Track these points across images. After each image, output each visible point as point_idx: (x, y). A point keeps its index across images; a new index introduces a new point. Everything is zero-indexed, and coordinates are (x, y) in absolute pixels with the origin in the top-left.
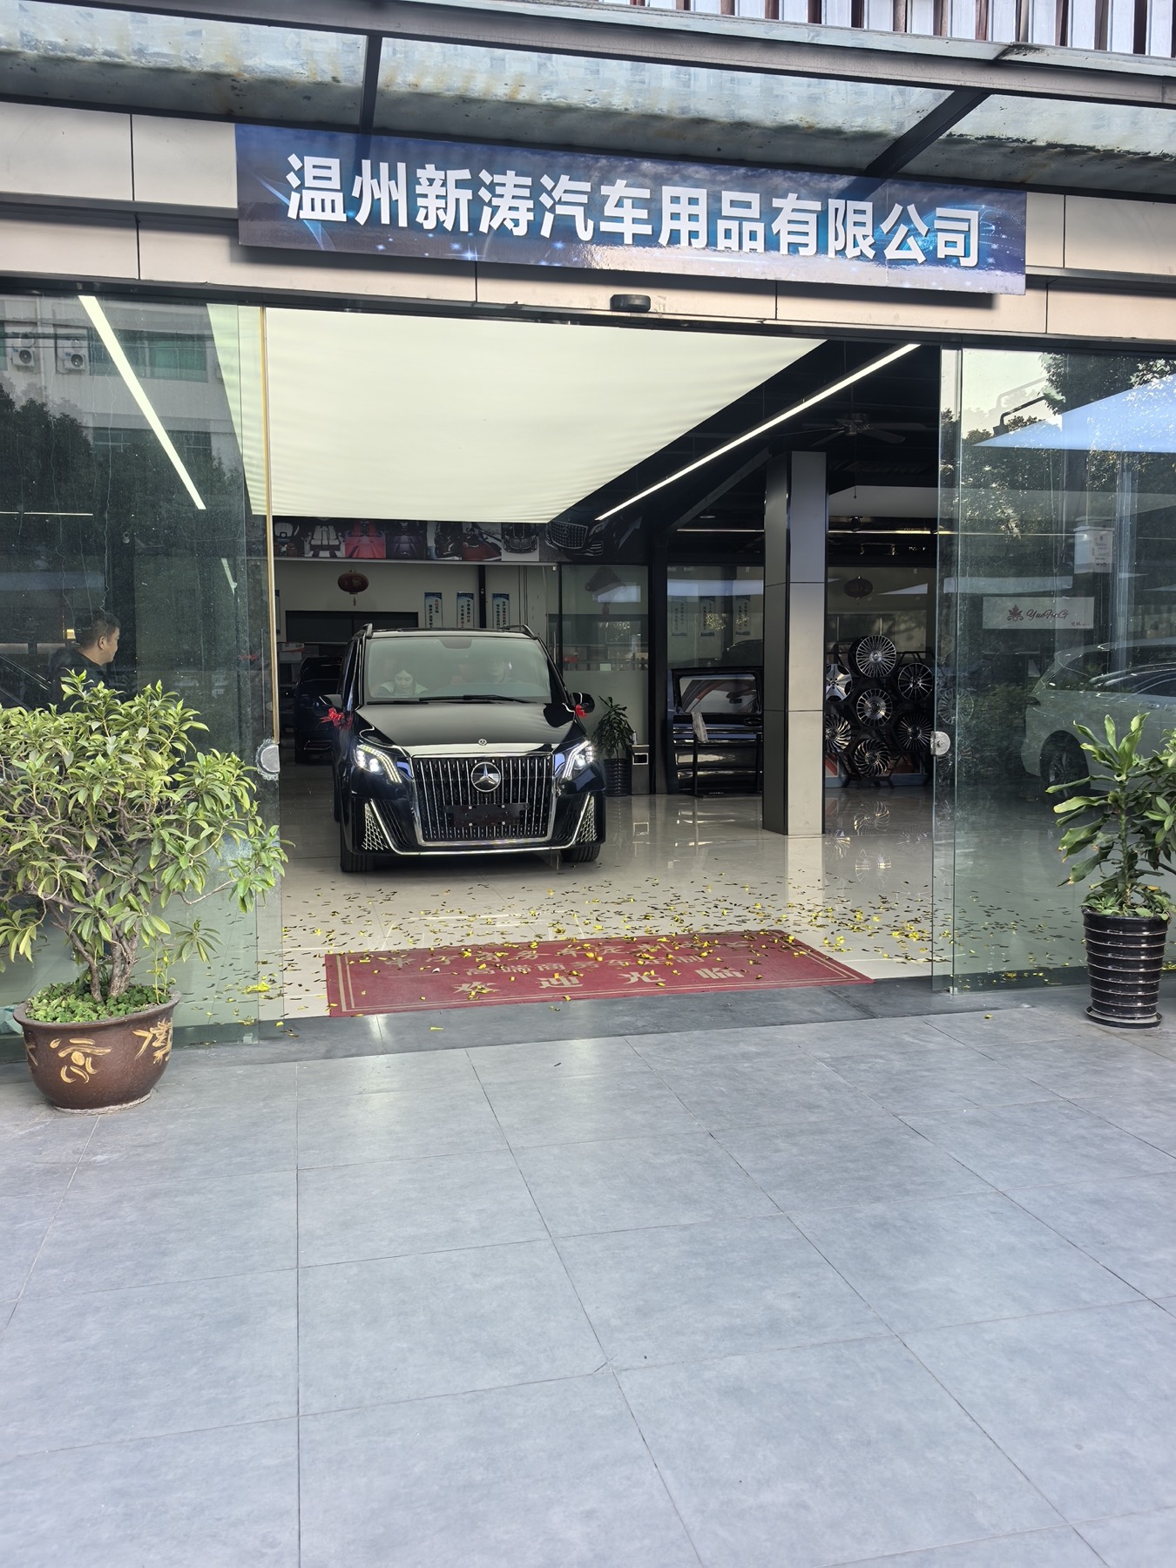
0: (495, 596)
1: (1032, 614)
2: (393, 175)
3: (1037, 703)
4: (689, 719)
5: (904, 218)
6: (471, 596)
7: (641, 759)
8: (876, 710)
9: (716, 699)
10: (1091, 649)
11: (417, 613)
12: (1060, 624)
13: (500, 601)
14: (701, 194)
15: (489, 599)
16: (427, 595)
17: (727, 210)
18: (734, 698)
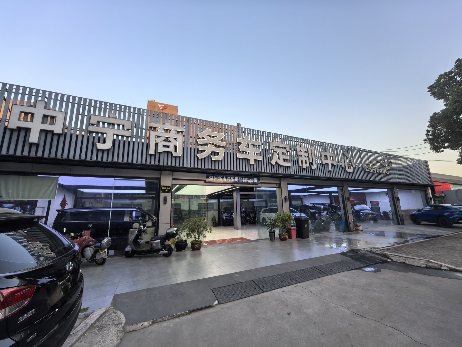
0: (192, 201)
1: (259, 204)
2: (217, 177)
3: (261, 214)
4: (223, 217)
5: (252, 179)
6: (188, 201)
7: (218, 222)
8: (243, 215)
9: (226, 215)
10: (266, 208)
11: (181, 204)
12: (262, 205)
13: (192, 202)
14: (238, 178)
15: (191, 201)
16: (183, 201)
17: (239, 179)
18: (228, 214)
